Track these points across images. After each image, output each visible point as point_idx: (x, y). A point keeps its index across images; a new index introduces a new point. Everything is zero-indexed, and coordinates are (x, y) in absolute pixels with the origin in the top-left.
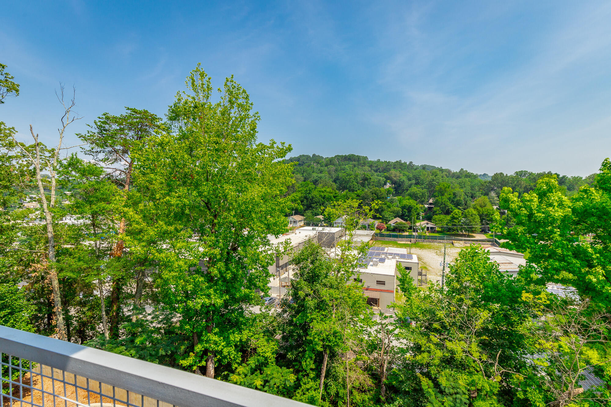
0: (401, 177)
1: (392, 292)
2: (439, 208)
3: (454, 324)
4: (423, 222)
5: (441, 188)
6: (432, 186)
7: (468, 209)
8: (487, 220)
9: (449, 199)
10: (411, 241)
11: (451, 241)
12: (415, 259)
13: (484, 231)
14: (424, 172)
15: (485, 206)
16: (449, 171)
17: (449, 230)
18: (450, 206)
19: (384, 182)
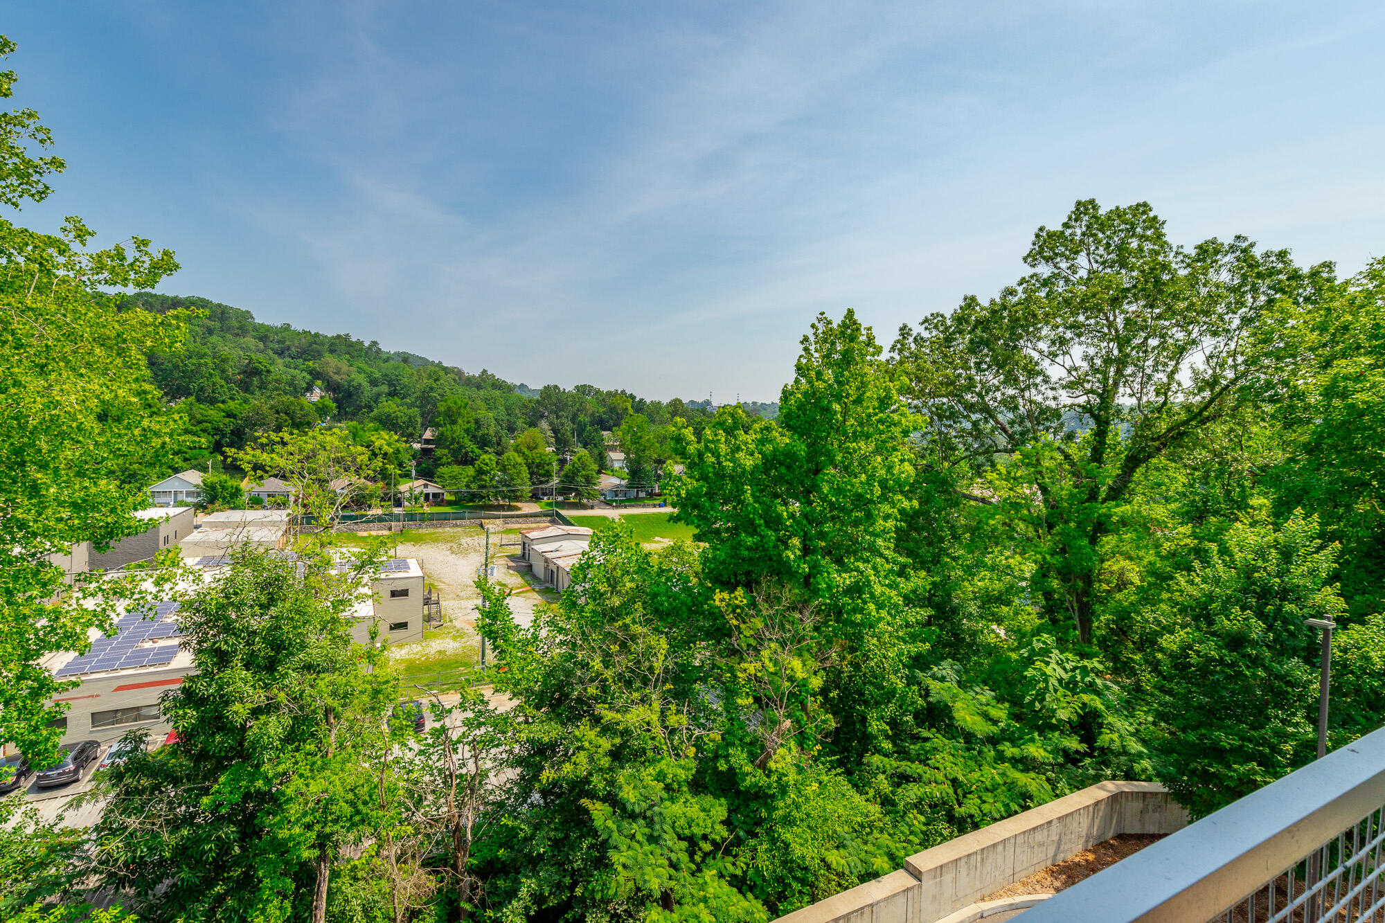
0: (353, 376)
2: (446, 451)
4: (416, 484)
5: (449, 408)
6: (429, 402)
7: (507, 454)
8: (540, 475)
9: (467, 431)
10: (390, 529)
11: (478, 521)
12: (414, 570)
13: (535, 497)
14: (407, 369)
15: (535, 448)
16: (460, 373)
17: (473, 497)
18: (471, 446)
19: (307, 383)
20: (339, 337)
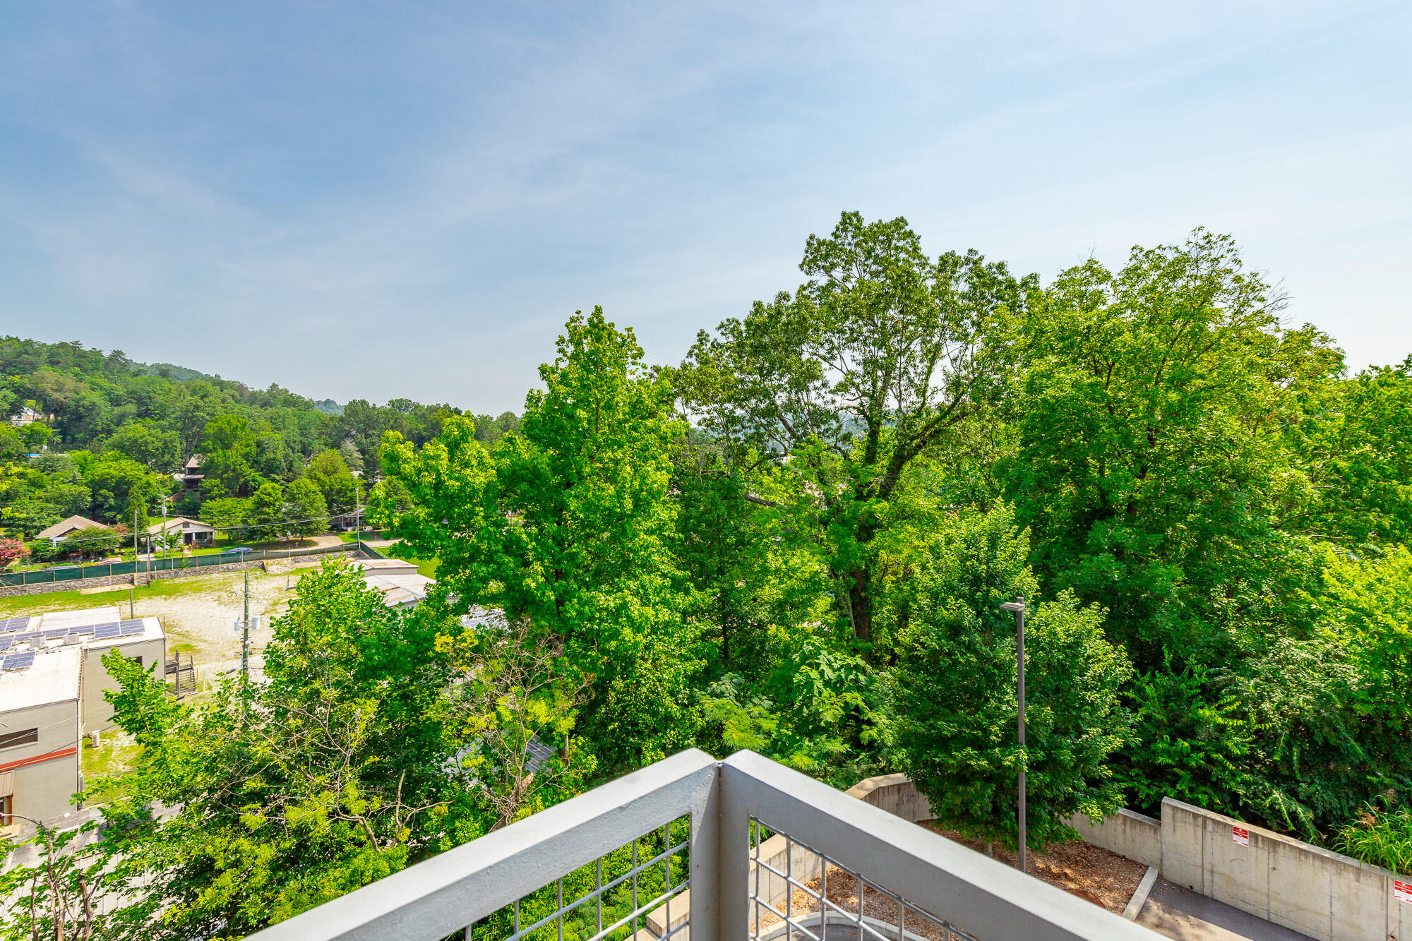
0: (83, 394)
1: (72, 752)
2: (218, 481)
3: (301, 758)
4: (170, 523)
5: (221, 430)
6: (194, 424)
7: (298, 481)
8: (341, 503)
9: (246, 456)
10: (132, 582)
11: (258, 563)
12: (152, 630)
13: (336, 529)
14: (167, 385)
15: (335, 472)
16: (241, 388)
17: (252, 534)
18: (251, 474)
19: (12, 404)
20: (63, 345)
